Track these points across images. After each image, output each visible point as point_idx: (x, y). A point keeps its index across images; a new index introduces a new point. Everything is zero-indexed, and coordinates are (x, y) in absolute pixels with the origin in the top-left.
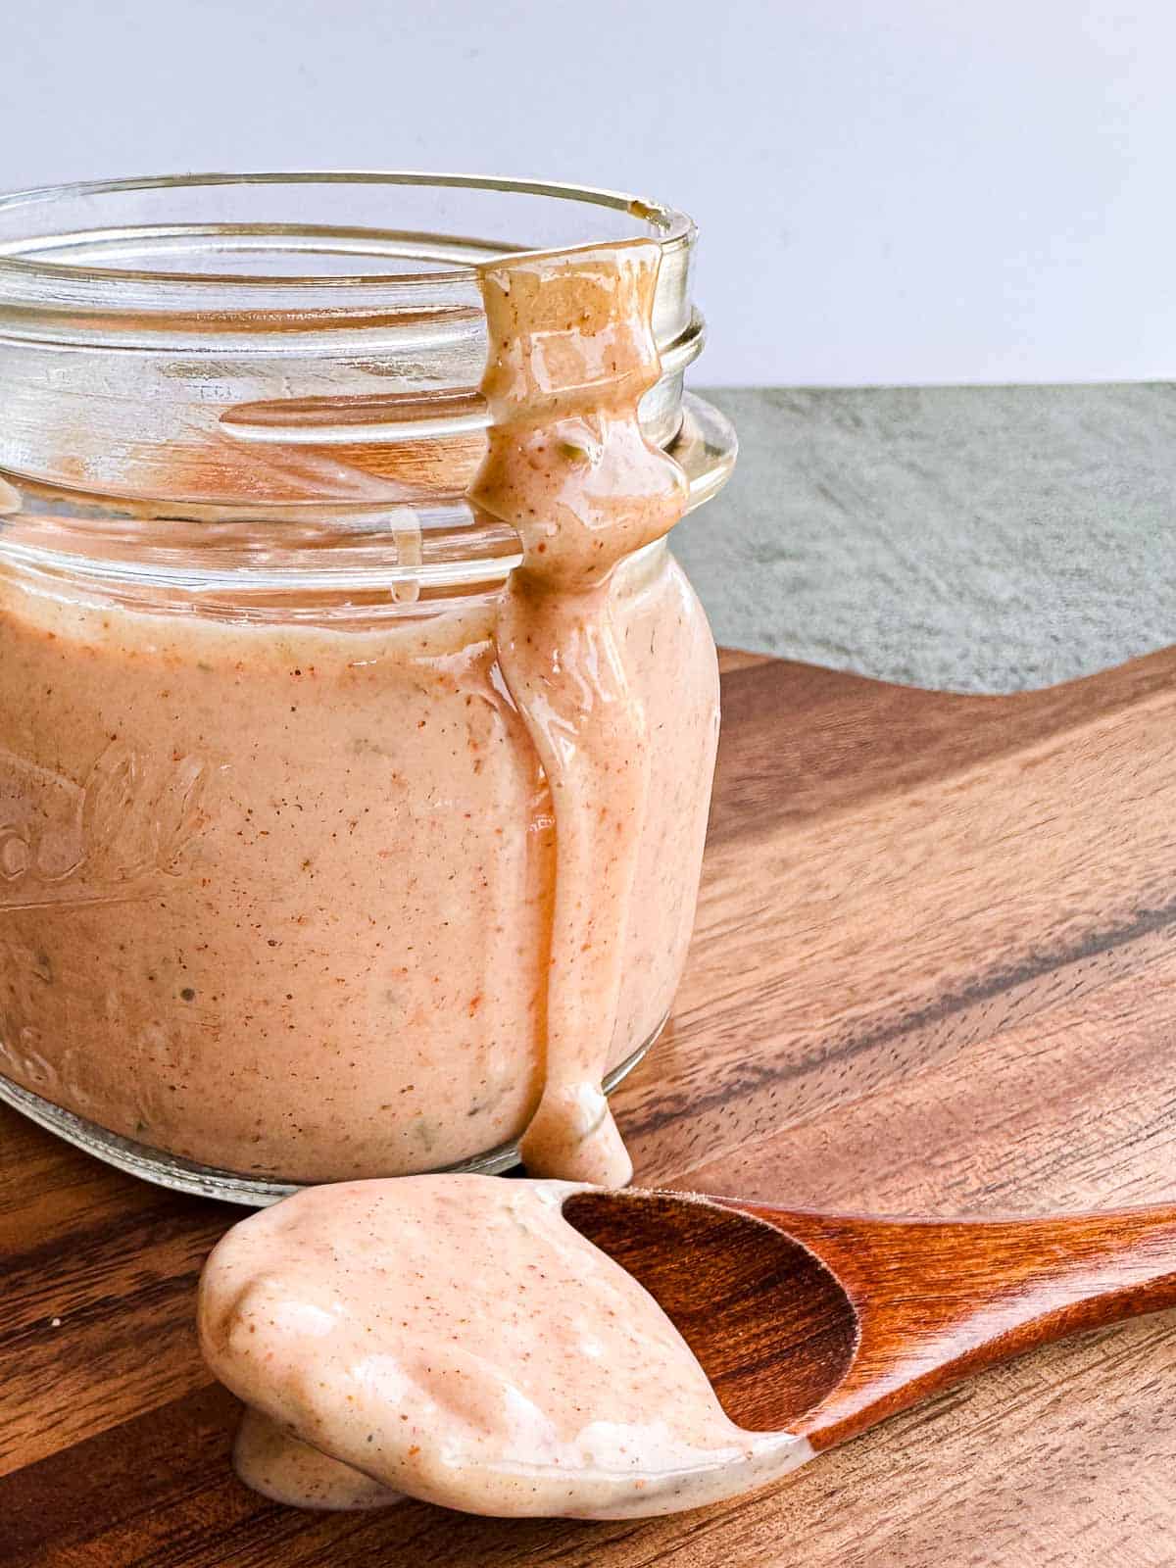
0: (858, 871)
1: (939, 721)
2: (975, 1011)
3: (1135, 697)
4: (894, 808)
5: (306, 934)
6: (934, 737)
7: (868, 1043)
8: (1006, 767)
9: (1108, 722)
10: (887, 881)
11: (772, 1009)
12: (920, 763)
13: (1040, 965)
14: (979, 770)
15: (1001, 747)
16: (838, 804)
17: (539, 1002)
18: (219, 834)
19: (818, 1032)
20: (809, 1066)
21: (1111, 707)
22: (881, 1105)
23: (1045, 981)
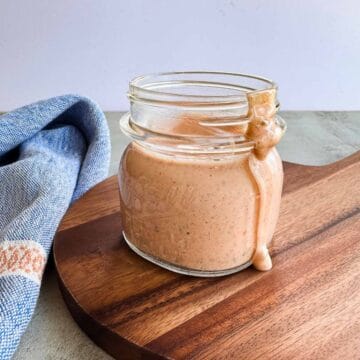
0: (302, 203)
1: (310, 172)
2: (331, 230)
3: (346, 166)
4: (306, 190)
5: (214, 221)
6: (310, 175)
7: (312, 237)
8: (325, 180)
9: (342, 171)
10: (308, 204)
11: (292, 231)
12: (308, 180)
13: (341, 220)
14: (320, 181)
15: (323, 177)
16: (296, 189)
17: (256, 232)
18: (197, 201)
19: (301, 235)
20: (301, 242)
21: (342, 168)
22: (317, 249)
23: (342, 223)
